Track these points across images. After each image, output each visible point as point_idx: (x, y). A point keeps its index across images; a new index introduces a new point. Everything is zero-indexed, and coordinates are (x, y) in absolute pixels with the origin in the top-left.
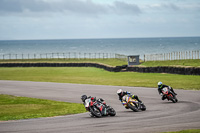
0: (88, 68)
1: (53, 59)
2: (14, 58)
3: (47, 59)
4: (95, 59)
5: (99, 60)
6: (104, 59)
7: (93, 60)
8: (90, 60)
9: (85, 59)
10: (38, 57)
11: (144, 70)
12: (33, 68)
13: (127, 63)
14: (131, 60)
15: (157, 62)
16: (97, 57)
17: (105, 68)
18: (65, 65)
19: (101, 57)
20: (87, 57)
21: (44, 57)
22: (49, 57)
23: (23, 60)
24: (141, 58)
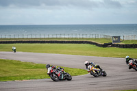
0: (85, 44)
1: (61, 38)
2: (35, 37)
3: (57, 38)
4: (90, 39)
5: (92, 39)
6: (96, 39)
7: (88, 39)
8: (86, 39)
9: (83, 38)
10: (51, 36)
11: (123, 46)
12: (47, 44)
13: (112, 42)
14: (114, 39)
15: (133, 41)
16: (91, 37)
17: (97, 44)
18: (69, 42)
19: (94, 37)
20: (85, 37)
21: (55, 37)
22: (58, 37)
23: (40, 39)
24: (122, 38)
